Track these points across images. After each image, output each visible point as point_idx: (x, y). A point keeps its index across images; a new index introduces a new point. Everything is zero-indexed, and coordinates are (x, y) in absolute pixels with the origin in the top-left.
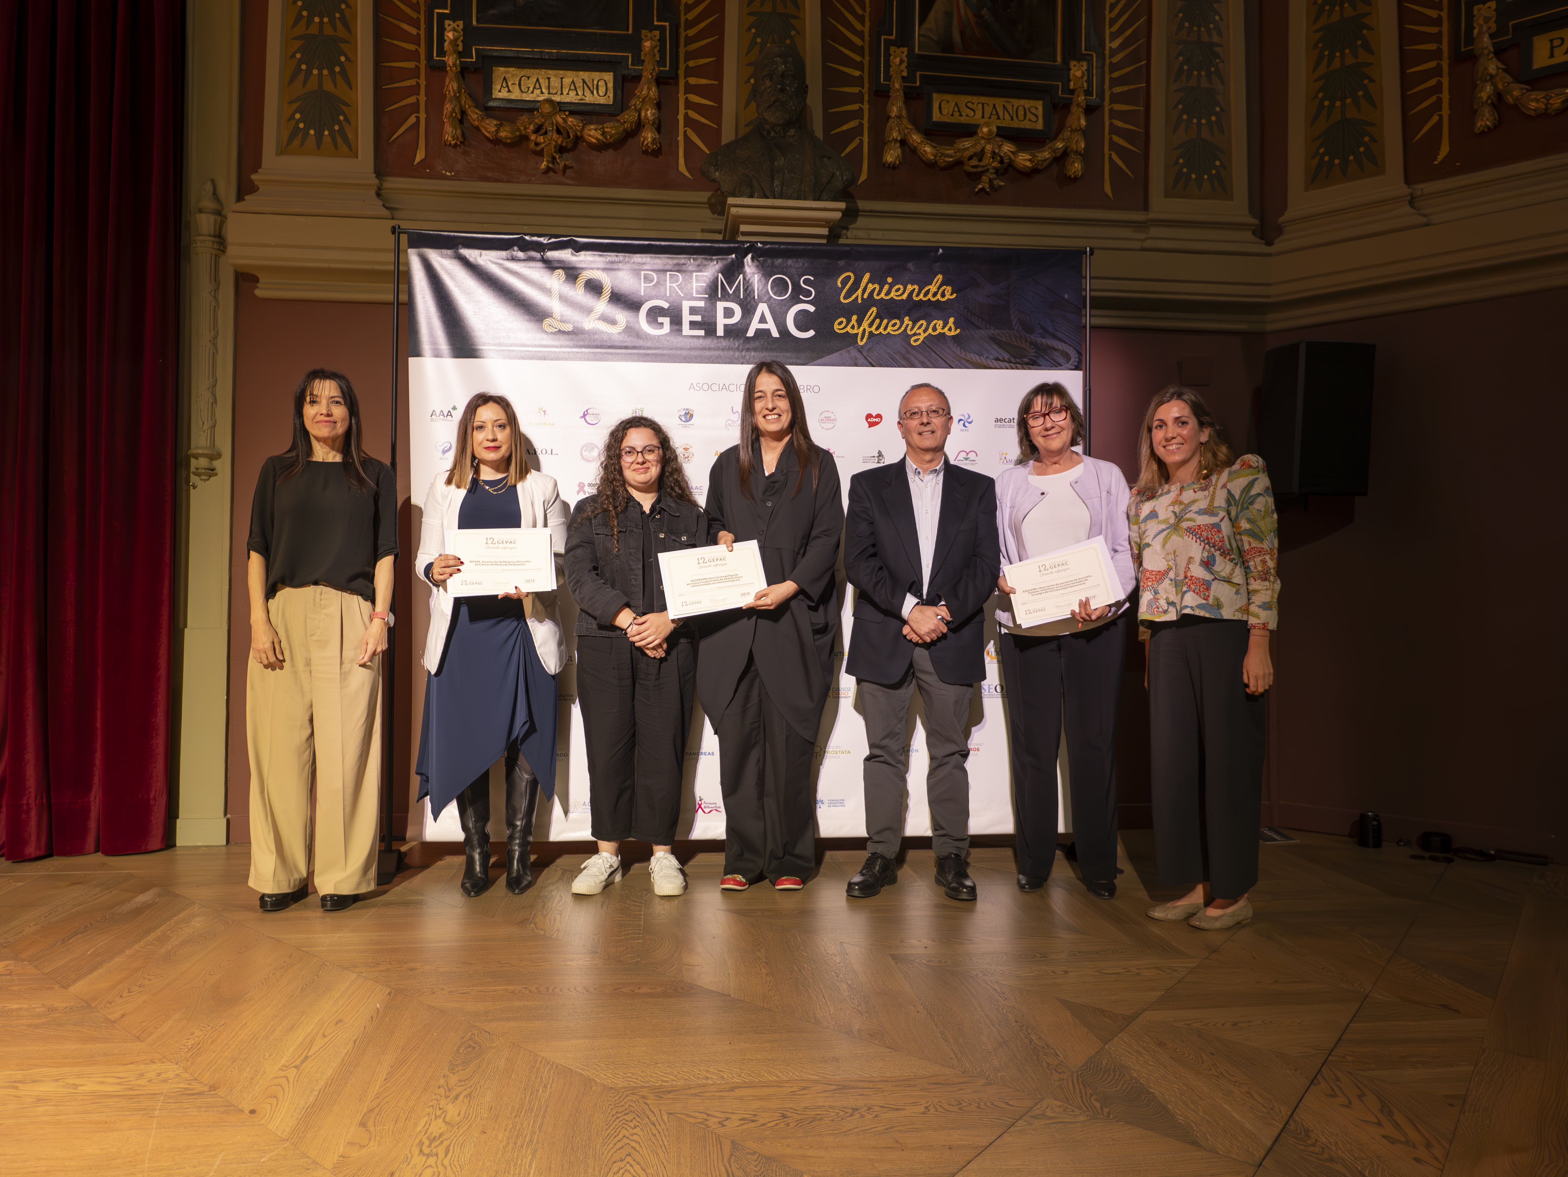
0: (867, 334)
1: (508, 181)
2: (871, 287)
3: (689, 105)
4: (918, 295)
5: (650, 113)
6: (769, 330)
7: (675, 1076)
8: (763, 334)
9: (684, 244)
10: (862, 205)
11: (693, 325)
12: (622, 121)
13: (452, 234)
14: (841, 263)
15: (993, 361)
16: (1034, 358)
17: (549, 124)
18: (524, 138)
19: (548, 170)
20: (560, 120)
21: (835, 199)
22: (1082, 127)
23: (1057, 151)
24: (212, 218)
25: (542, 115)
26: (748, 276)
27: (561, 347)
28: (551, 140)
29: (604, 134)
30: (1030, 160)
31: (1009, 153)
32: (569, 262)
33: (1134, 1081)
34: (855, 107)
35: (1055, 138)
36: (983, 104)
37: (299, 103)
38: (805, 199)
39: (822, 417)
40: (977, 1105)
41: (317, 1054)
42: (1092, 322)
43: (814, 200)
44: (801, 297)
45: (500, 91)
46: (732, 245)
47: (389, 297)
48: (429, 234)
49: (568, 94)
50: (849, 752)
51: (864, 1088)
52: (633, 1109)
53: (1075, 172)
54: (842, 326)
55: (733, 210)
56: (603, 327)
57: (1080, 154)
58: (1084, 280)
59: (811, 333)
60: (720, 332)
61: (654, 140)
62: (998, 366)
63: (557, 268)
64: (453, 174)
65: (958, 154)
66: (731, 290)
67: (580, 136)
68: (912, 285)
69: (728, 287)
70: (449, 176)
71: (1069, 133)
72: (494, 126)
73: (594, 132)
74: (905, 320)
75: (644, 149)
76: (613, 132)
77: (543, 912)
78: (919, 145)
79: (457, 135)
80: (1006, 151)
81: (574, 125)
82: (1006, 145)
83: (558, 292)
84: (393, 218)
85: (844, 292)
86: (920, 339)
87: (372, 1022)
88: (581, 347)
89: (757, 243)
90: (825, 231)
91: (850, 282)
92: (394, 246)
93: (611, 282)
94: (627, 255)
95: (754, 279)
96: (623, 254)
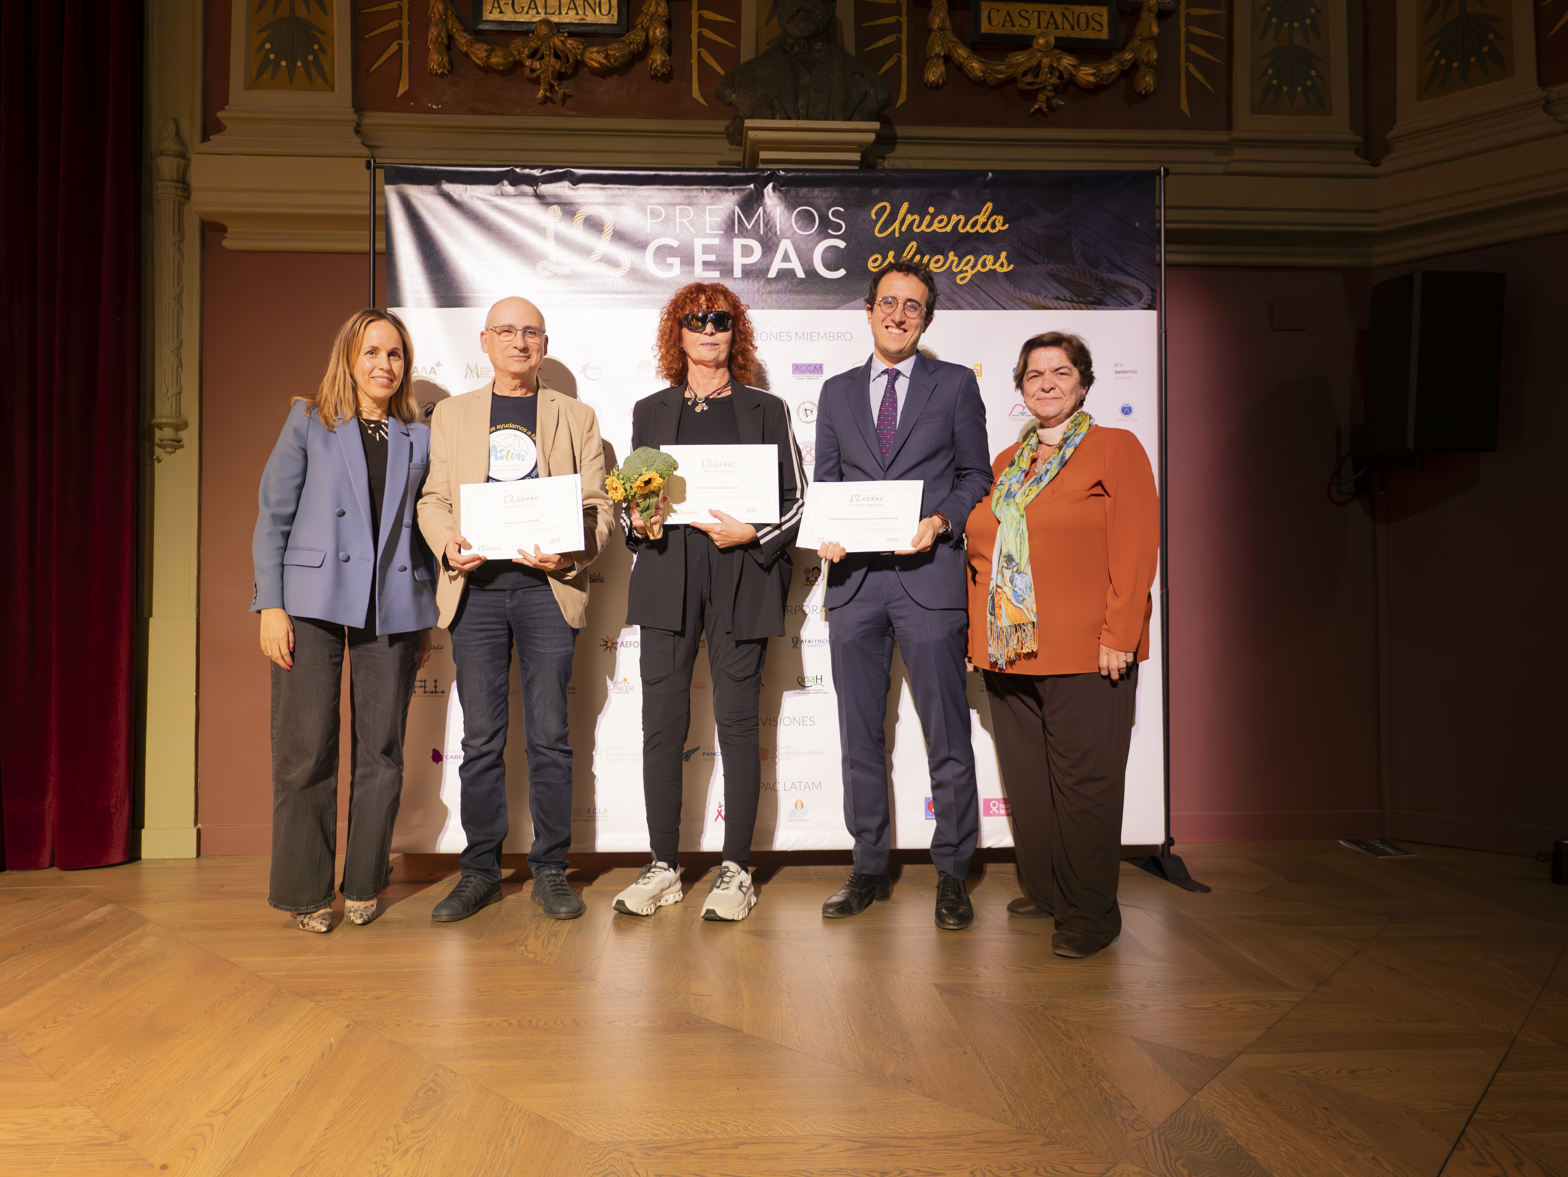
1: (501, 114)
2: (909, 218)
3: (703, 23)
4: (964, 226)
5: (659, 32)
6: (793, 271)
7: (670, 1128)
8: (786, 275)
9: (695, 173)
10: (900, 129)
11: (707, 265)
12: (627, 41)
13: (434, 167)
14: (876, 191)
15: (1054, 301)
16: (1099, 296)
17: (545, 47)
18: (519, 64)
19: (546, 99)
20: (558, 42)
22: (1154, 35)
23: (1125, 63)
24: (175, 160)
25: (538, 38)
26: (768, 210)
27: (557, 293)
28: (548, 66)
29: (607, 57)
30: (1093, 75)
31: (1070, 67)
32: (565, 197)
33: (1230, 1142)
34: (892, 20)
35: (1123, 49)
36: (1039, 12)
37: (269, 32)
40: (1034, 1170)
41: (252, 1097)
42: (1167, 259)
43: (844, 120)
44: (830, 231)
45: (491, 12)
46: (750, 174)
48: (408, 168)
49: (567, 13)
51: (895, 1146)
52: (614, 1170)
53: (1146, 87)
55: (752, 134)
56: (604, 270)
57: (1153, 67)
58: (1157, 211)
59: (842, 272)
60: (738, 272)
61: (664, 62)
62: (1058, 307)
63: (553, 204)
64: (440, 106)
65: (1010, 70)
66: (749, 225)
67: (580, 60)
68: (958, 215)
69: (747, 221)
70: (435, 109)
71: (1139, 42)
72: (485, 51)
73: (596, 54)
74: (949, 255)
75: (653, 73)
76: (617, 54)
77: (536, 933)
78: (965, 61)
79: (444, 63)
80: (1066, 64)
81: (574, 48)
82: (1065, 58)
83: (554, 231)
84: (373, 157)
85: (879, 224)
86: (967, 277)
87: (323, 1059)
88: (580, 292)
89: (778, 171)
90: (855, 156)
91: (886, 213)
92: (369, 178)
93: (613, 219)
94: (631, 187)
95: (776, 212)
96: (626, 187)
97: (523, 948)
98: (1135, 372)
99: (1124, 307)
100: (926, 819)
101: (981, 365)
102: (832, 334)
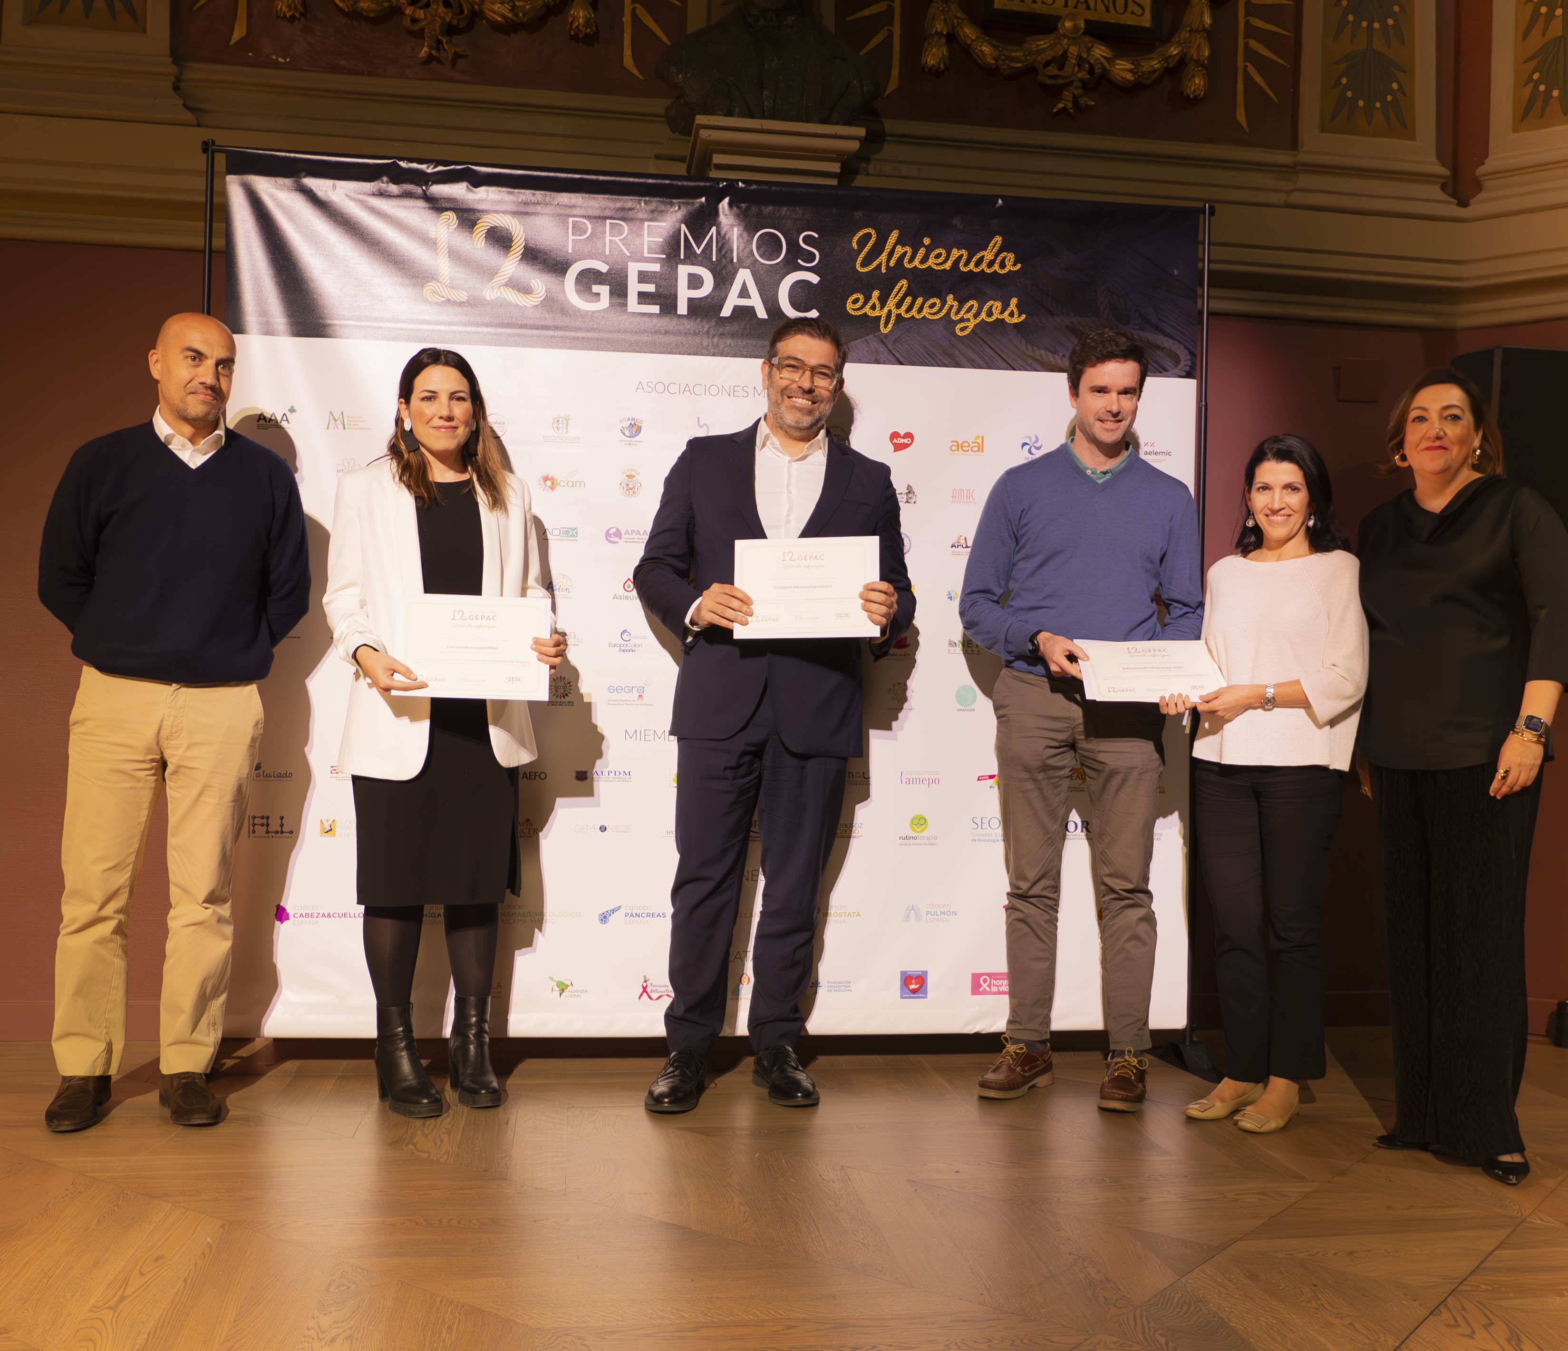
0: (893, 318)
1: (371, 74)
2: (899, 250)
4: (967, 264)
6: (752, 308)
7: (622, 1315)
8: (743, 313)
9: (631, 180)
10: (890, 126)
11: (643, 297)
13: (292, 155)
14: (858, 214)
18: (395, 11)
19: (430, 59)
21: (849, 122)
22: (1207, 26)
23: (1170, 60)
26: (724, 230)
27: (451, 324)
28: (435, 16)
29: (513, 9)
30: (1131, 71)
31: (1103, 60)
32: (462, 201)
33: (1212, 1314)
35: (1167, 41)
38: (808, 121)
41: (136, 1294)
42: (1210, 306)
44: (799, 261)
46: (699, 183)
47: (198, 241)
48: (258, 154)
50: (858, 915)
53: (1194, 91)
54: (857, 306)
55: (704, 134)
56: (512, 296)
57: (1203, 66)
58: (1200, 247)
60: (682, 308)
61: (588, 21)
63: (447, 209)
64: (288, 60)
65: (1028, 58)
66: (699, 248)
67: (478, 11)
68: (959, 249)
69: (695, 243)
70: (282, 63)
71: (1188, 35)
73: (500, 5)
74: (948, 299)
75: (572, 34)
76: (527, 7)
77: (423, 1131)
78: (973, 43)
79: (295, 5)
80: (1099, 56)
82: (1097, 48)
83: (447, 246)
84: (199, 125)
85: (862, 256)
86: (968, 326)
87: (205, 1257)
88: (478, 324)
89: (737, 181)
90: (836, 168)
91: (871, 242)
92: (205, 169)
93: (524, 231)
94: (548, 193)
95: (733, 234)
96: (543, 192)
97: (410, 1146)
98: (1169, 454)
99: (1158, 374)
100: (902, 997)
101: (983, 437)
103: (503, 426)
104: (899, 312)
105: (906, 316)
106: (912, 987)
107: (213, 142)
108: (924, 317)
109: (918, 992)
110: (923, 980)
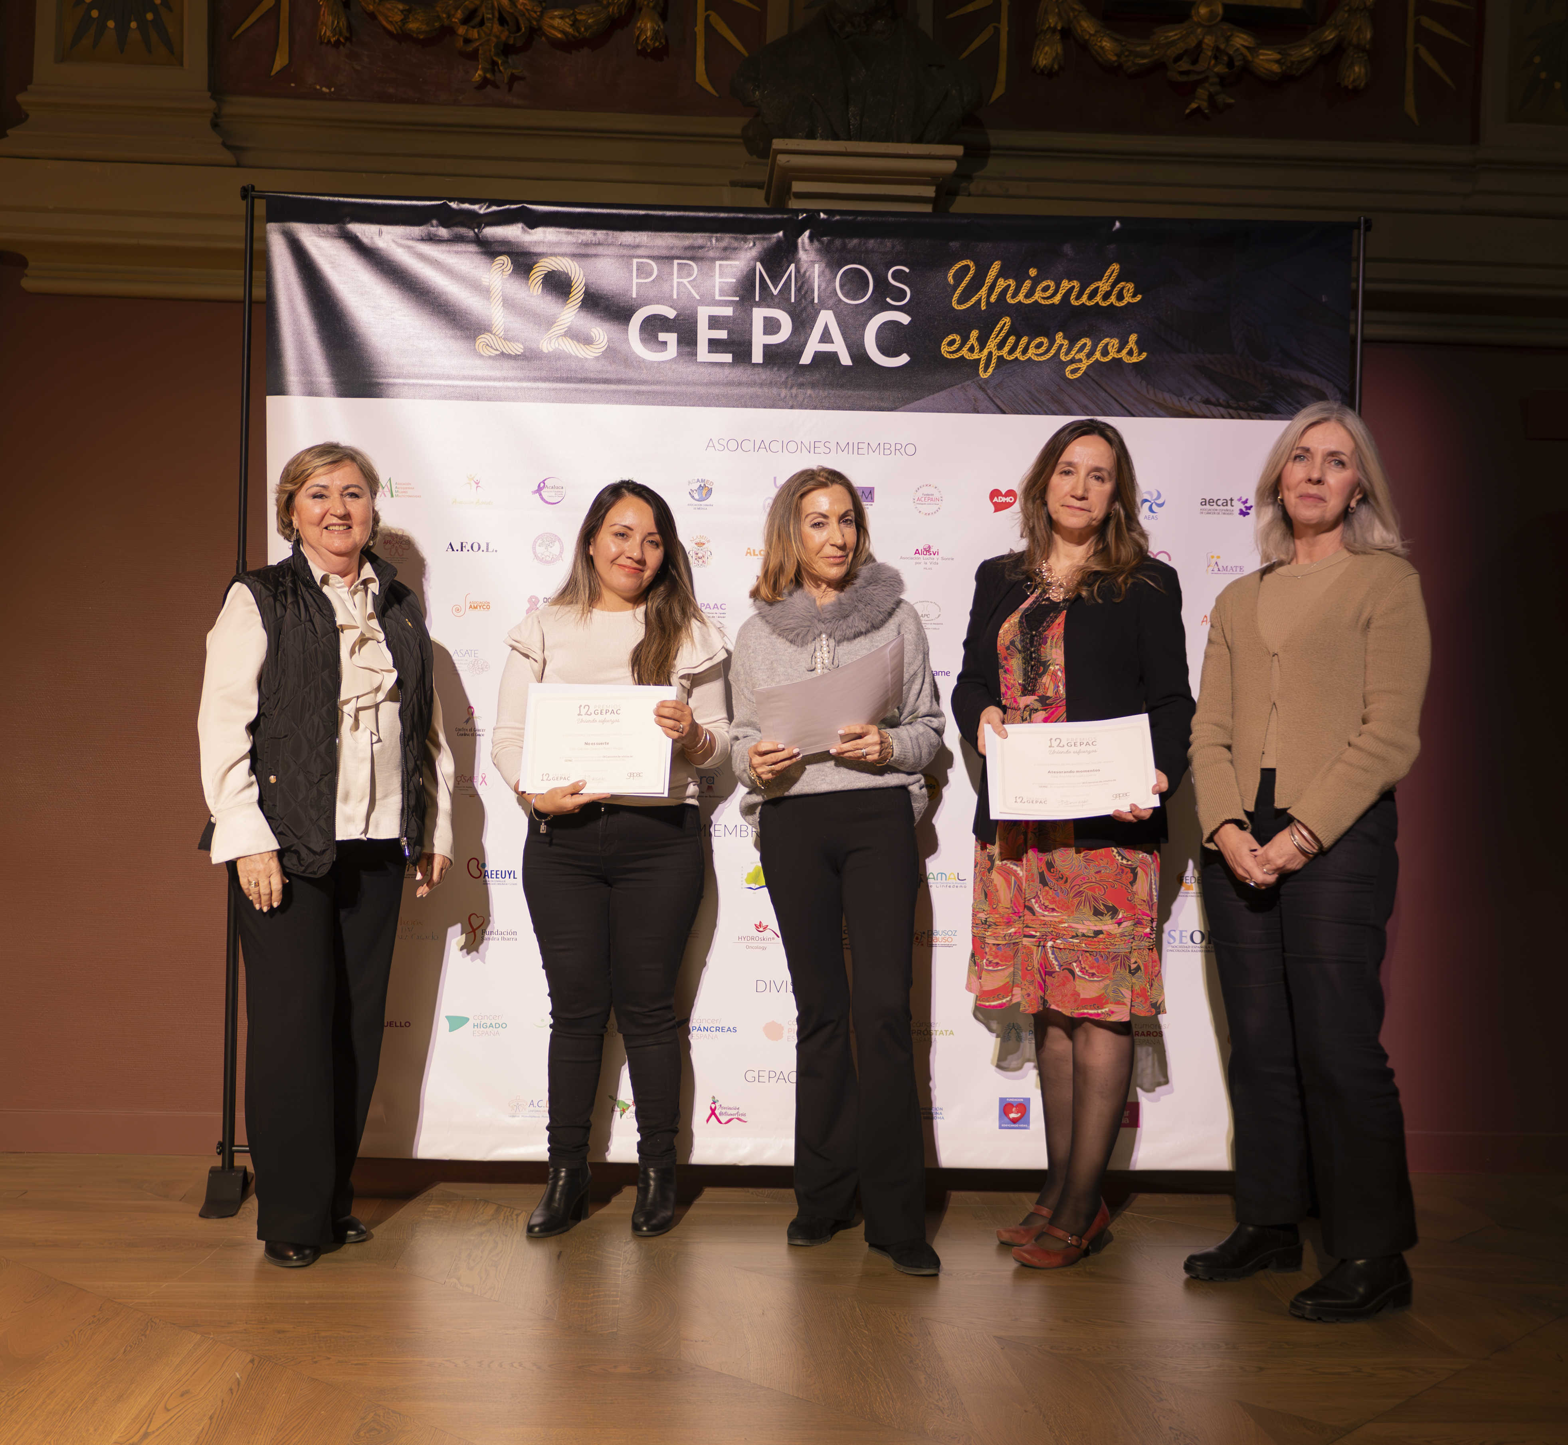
0: (994, 361)
2: (1001, 283)
4: (1078, 297)
6: (835, 355)
8: (826, 360)
9: (701, 214)
10: (996, 137)
11: (715, 345)
12: (605, 2)
13: (336, 199)
14: (954, 245)
15: (1202, 405)
16: (1268, 400)
17: (487, 8)
18: (448, 31)
19: (485, 83)
20: (505, 2)
23: (1325, 45)
26: (804, 267)
27: (505, 379)
28: (489, 34)
29: (575, 24)
30: (1278, 61)
31: (1244, 51)
32: (518, 244)
35: (1321, 24)
38: (899, 140)
39: (920, 494)
41: (160, 1431)
44: (888, 300)
46: (779, 215)
47: (238, 292)
48: (300, 199)
50: (952, 1033)
53: (1354, 81)
54: (953, 348)
55: (782, 159)
56: (571, 348)
57: (1364, 51)
58: (1354, 265)
59: (904, 359)
60: (757, 356)
61: (656, 33)
62: (1208, 414)
63: (501, 254)
64: (333, 89)
65: (1156, 52)
66: (776, 289)
67: (536, 27)
68: (1070, 280)
69: (772, 283)
70: (326, 93)
71: (1346, 15)
72: (400, 13)
73: (560, 21)
74: (1057, 337)
75: (639, 48)
76: (590, 21)
78: (1092, 38)
79: (340, 29)
80: (1239, 46)
81: (527, 10)
82: (1238, 36)
83: (501, 293)
84: (238, 165)
85: (959, 291)
86: (1080, 368)
87: (232, 1393)
88: (536, 379)
89: (818, 211)
90: (929, 191)
91: (969, 276)
92: (244, 213)
93: (584, 276)
94: (610, 232)
95: (814, 272)
96: (604, 232)
100: (1001, 1127)
102: (887, 446)
103: (561, 490)
104: (1001, 354)
105: (1008, 358)
106: (1012, 1116)
107: (253, 187)
108: (1030, 359)
109: (1020, 1121)
110: (1025, 1106)
